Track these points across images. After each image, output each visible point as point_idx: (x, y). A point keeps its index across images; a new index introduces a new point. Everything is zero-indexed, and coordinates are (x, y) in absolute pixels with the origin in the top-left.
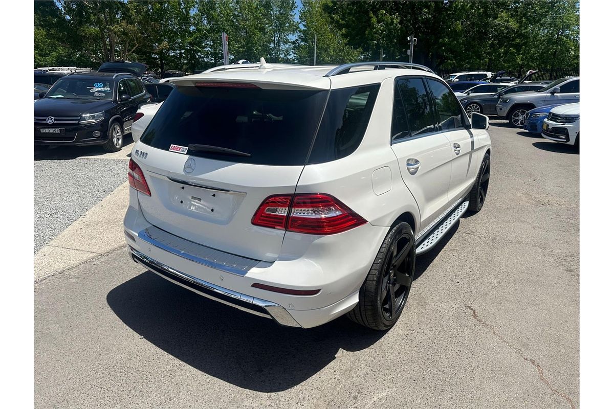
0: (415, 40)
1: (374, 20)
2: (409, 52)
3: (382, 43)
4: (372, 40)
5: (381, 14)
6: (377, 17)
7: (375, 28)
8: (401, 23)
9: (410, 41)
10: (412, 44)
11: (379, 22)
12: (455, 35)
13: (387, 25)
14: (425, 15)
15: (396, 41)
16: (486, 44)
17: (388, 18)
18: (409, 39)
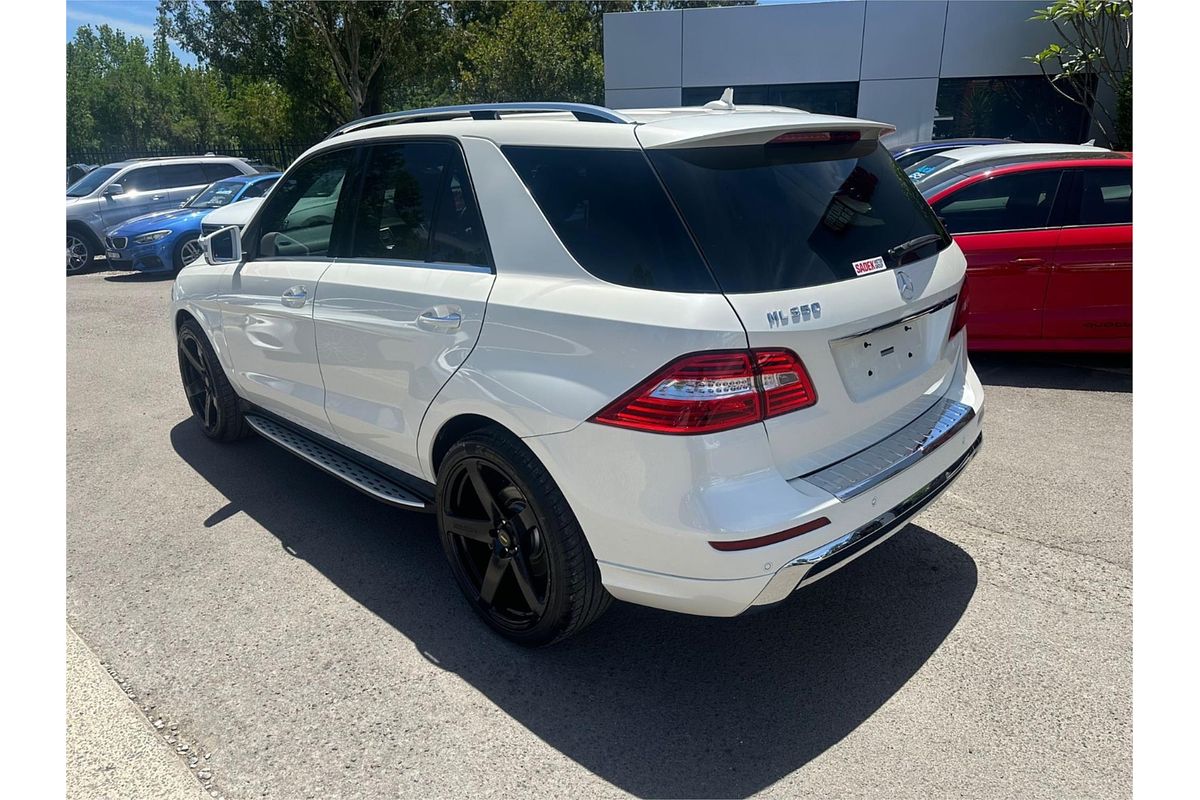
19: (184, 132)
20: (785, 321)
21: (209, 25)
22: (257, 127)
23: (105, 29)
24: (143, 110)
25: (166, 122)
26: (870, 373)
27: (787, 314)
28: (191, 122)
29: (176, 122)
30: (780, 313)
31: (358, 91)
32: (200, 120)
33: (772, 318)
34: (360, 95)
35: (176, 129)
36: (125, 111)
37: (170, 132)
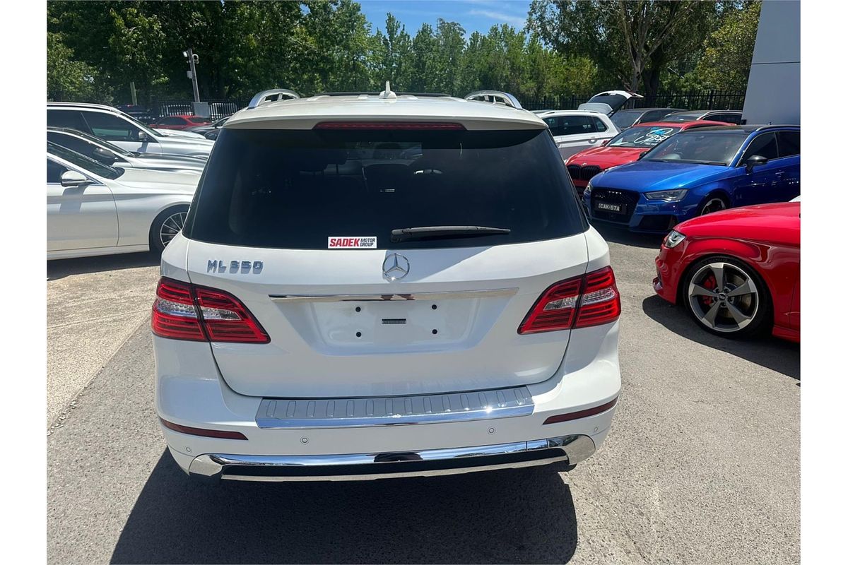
0: (195, 57)
1: (120, 22)
2: (190, 74)
3: (141, 60)
4: (123, 53)
5: (130, 14)
6: (125, 19)
7: (125, 35)
8: (163, 29)
9: (188, 58)
10: (193, 63)
11: (128, 25)
12: (248, 53)
13: (144, 30)
14: (197, 22)
15: (161, 57)
16: (288, 68)
17: (144, 20)
18: (185, 54)
19: (527, 91)
20: (222, 269)
21: (556, 21)
22: (573, 89)
23: (505, 27)
24: (507, 77)
25: (518, 84)
26: (359, 334)
27: (227, 264)
28: (533, 84)
29: (524, 84)
30: (220, 262)
31: (639, 63)
32: (538, 83)
33: (212, 265)
34: (640, 66)
35: (523, 88)
36: (496, 77)
37: (518, 90)
